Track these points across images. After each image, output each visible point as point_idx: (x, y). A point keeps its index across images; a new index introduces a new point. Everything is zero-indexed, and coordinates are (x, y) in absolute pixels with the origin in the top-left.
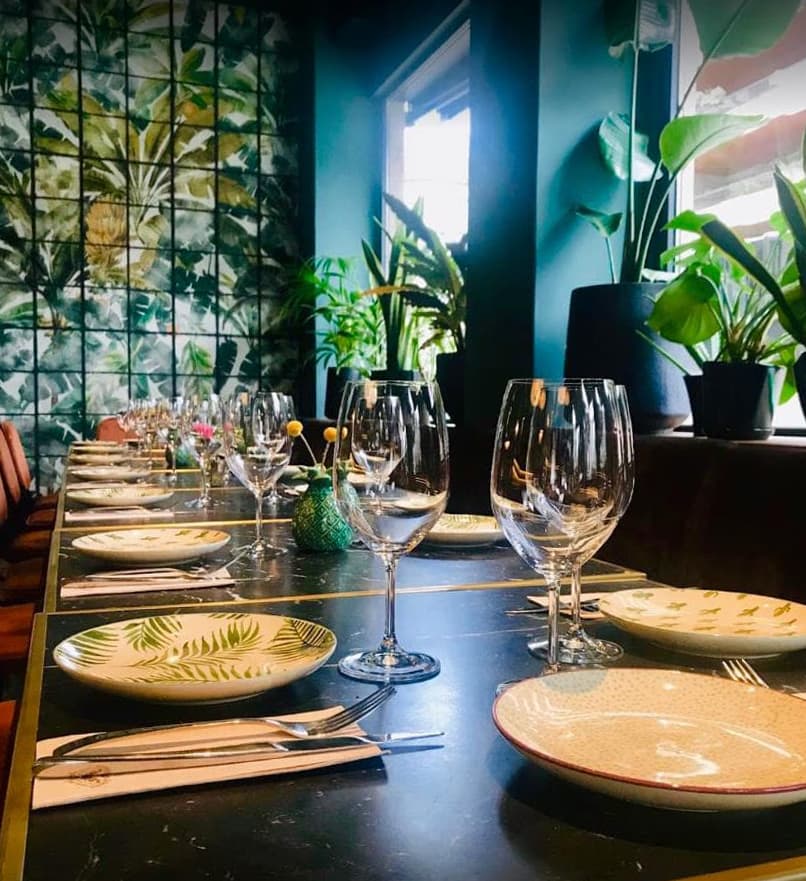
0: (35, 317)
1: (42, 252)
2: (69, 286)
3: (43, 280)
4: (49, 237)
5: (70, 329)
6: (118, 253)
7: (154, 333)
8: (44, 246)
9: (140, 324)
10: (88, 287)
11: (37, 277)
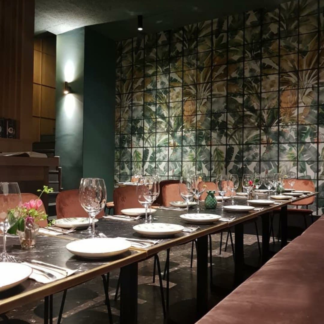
0: (260, 140)
1: (263, 114)
2: (273, 126)
3: (264, 125)
4: (266, 108)
5: (274, 143)
6: (294, 110)
8: (264, 112)
9: (302, 140)
10: (281, 126)
11: (261, 124)
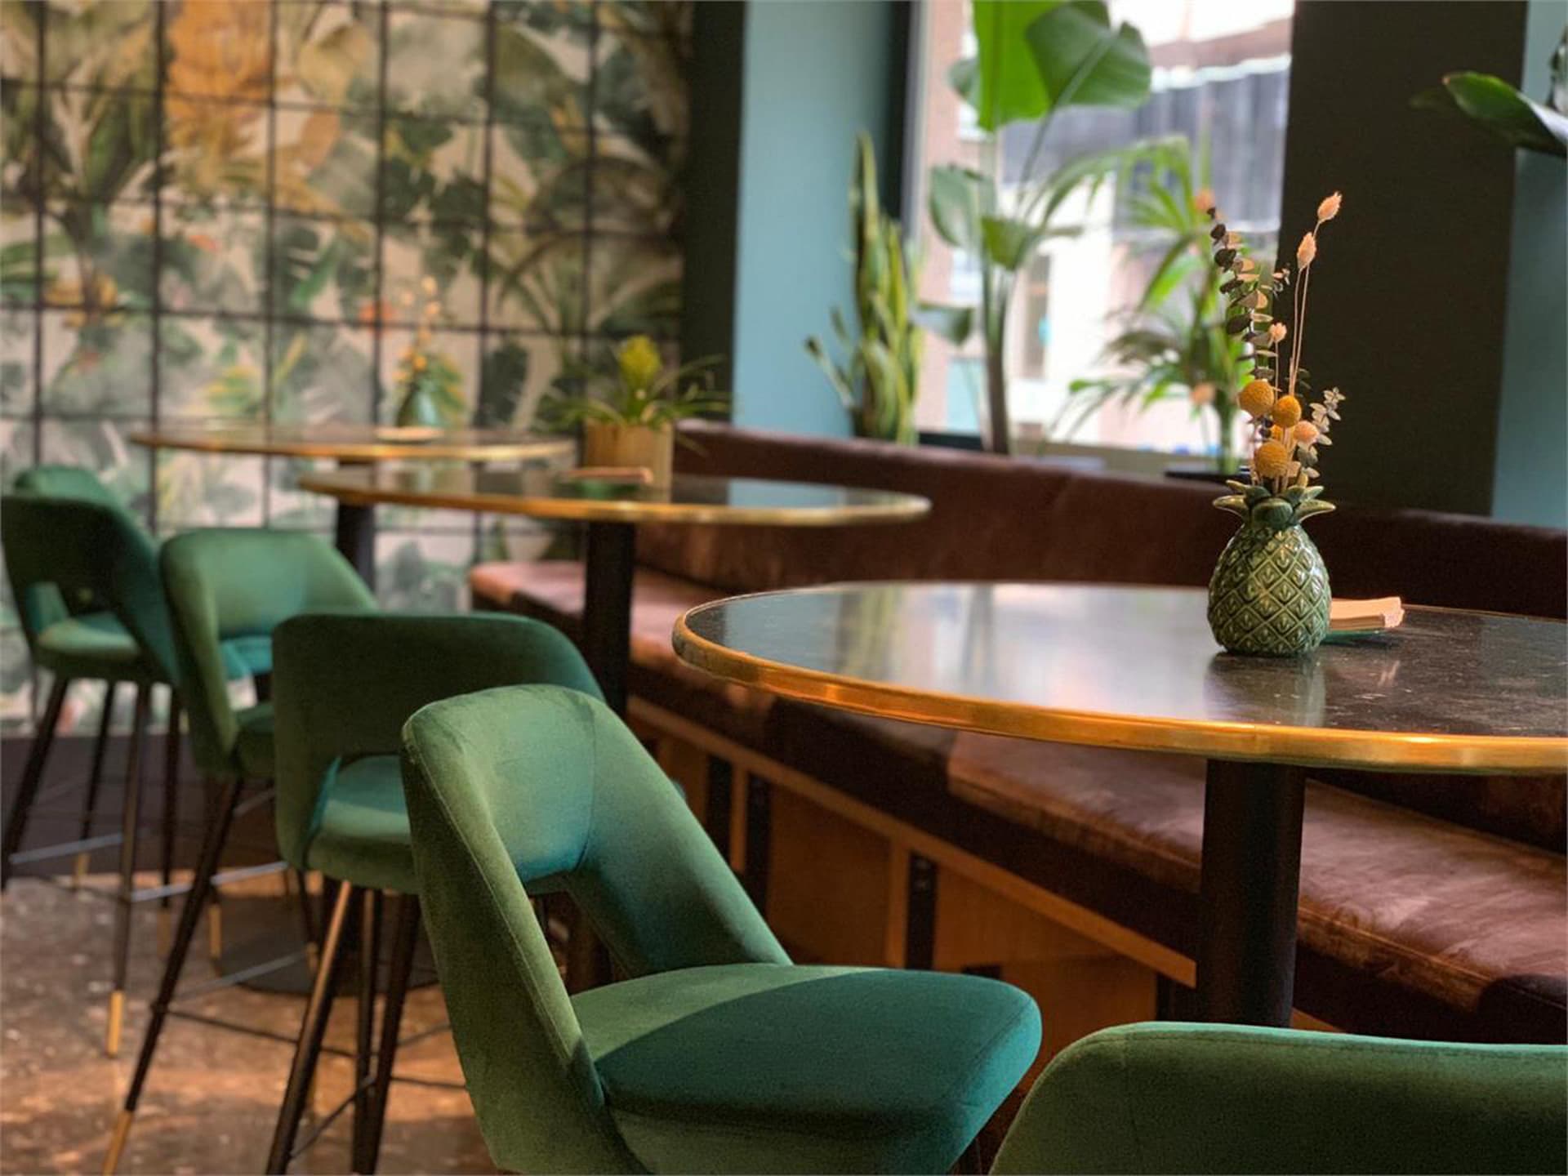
1: (60, 115)
2: (127, 201)
3: (61, 185)
4: (80, 77)
5: (126, 310)
6: (250, 119)
7: (330, 324)
8: (66, 102)
9: (296, 300)
10: (172, 204)
11: (47, 177)
